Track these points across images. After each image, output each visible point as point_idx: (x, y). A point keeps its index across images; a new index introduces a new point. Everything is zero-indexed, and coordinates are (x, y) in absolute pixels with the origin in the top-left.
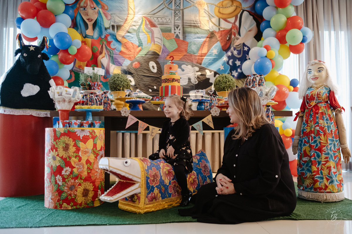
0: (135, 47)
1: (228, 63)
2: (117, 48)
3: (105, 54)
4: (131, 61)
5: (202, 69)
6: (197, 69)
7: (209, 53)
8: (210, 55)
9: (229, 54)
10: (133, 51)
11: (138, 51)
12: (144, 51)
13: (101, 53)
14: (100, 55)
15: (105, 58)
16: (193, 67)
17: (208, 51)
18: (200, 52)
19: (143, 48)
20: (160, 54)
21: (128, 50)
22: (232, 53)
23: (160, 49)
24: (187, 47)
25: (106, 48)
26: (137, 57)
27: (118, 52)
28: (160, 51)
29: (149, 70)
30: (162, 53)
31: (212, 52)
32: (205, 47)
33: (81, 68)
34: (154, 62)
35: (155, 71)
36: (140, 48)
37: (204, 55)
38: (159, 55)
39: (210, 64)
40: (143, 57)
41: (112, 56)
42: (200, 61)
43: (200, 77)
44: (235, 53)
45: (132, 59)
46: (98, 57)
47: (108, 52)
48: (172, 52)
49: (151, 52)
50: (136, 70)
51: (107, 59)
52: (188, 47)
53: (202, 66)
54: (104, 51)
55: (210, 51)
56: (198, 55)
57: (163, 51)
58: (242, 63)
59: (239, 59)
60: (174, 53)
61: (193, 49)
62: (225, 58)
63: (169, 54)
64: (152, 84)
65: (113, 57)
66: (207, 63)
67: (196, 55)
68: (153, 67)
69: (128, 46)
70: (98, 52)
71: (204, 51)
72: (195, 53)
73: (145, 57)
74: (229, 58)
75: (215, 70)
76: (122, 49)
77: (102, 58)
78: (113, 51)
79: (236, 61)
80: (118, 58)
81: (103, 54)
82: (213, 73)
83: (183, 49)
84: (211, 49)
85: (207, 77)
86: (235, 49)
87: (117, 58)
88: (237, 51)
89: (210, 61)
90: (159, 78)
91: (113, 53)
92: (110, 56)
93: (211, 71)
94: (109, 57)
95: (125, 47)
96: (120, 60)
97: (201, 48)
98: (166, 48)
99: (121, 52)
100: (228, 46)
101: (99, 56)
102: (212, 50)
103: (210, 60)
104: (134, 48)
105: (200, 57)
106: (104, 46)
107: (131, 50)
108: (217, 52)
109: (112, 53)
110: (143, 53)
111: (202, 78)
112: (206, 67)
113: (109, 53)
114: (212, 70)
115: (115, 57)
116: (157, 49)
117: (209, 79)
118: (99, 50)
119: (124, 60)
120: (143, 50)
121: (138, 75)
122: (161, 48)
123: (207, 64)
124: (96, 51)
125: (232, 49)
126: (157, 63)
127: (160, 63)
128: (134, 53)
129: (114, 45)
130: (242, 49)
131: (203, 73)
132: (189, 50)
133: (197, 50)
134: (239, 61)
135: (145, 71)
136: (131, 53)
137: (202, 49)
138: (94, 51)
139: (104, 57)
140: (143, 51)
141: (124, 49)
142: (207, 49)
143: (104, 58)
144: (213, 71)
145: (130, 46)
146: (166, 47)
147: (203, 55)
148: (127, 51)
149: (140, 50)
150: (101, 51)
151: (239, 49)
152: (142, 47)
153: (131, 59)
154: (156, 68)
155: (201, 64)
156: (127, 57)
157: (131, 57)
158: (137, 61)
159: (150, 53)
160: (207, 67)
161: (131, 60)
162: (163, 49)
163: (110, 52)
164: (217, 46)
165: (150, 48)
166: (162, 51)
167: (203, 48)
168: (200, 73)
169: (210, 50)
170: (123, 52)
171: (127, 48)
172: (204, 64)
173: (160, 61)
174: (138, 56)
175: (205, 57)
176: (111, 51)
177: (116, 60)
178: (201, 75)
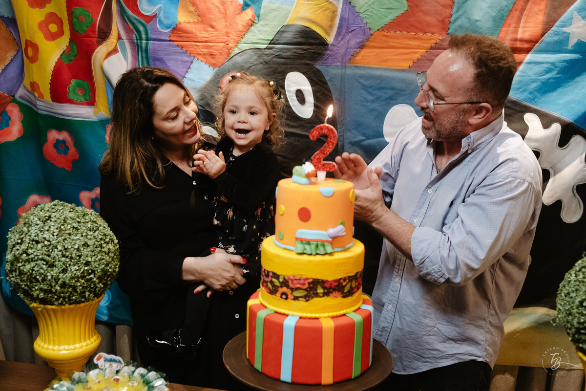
0: (231, 10)
2: (161, 15)
3: (119, 38)
4: (216, 69)
7: (549, 38)
10: (220, 25)
11: (240, 27)
12: (266, 28)
13: (104, 35)
14: (100, 43)
15: (120, 54)
17: (548, 25)
18: (506, 33)
19: (262, 11)
20: (330, 40)
21: (202, 22)
23: (332, 19)
24: (451, 7)
25: (122, 13)
26: (236, 51)
27: (165, 32)
28: (331, 27)
30: (338, 34)
31: (565, 30)
32: (536, 9)
33: (37, 95)
34: (304, 73)
35: (306, 111)
36: (249, 14)
37: (526, 46)
38: (323, 43)
39: (549, 87)
40: (260, 52)
41: (144, 46)
45: (220, 59)
46: (93, 51)
47: (128, 31)
48: (383, 29)
49: (293, 29)
51: (126, 58)
52: (455, 9)
54: (117, 25)
55: (554, 28)
57: (344, 28)
60: (392, 33)
61: (477, 18)
63: (368, 40)
65: (146, 51)
66: (534, 81)
68: (300, 96)
69: (203, 6)
70: (94, 32)
71: (529, 26)
73: (268, 52)
75: (569, 118)
76: (182, 18)
77: (109, 54)
78: (149, 26)
80: (166, 58)
81: (112, 40)
82: (556, 128)
83: (430, 19)
84: (563, 18)
87: (161, 55)
89: (548, 76)
91: (147, 34)
92: (137, 47)
93: (547, 120)
94: (133, 49)
95: (192, 9)
97: (516, 14)
98: (356, 14)
99: (176, 30)
101: (97, 50)
102: (568, 23)
103: (548, 71)
104: (225, 15)
106: (114, 6)
107: (214, 24)
109: (144, 36)
110: (261, 37)
112: (525, 100)
113: (134, 36)
114: (556, 114)
115: (155, 51)
116: (318, 20)
118: (94, 25)
119: (189, 66)
120: (261, 23)
122: (334, 12)
123: (533, 86)
124: (83, 28)
127: (327, 78)
128: (227, 34)
129: (151, 2)
132: (459, 22)
133: (494, 19)
136: (215, 33)
137: (520, 19)
138: (77, 27)
139: (115, 51)
140: (261, 28)
141: (187, 20)
142: (541, 18)
143: (113, 57)
144: (557, 120)
145: (210, 5)
146: (357, 9)
147: (519, 45)
148: (200, 27)
149: (251, 23)
150: (105, 29)
152: (260, 8)
153: (214, 62)
154: (310, 98)
156: (199, 51)
157: (215, 52)
158: (236, 67)
159: (288, 36)
160: (533, 100)
161: (214, 65)
162: (342, 19)
163: (138, 31)
165: (290, 15)
166: (340, 28)
167: (523, 10)
169: (557, 24)
170: (185, 31)
171: (199, 15)
173: (330, 70)
174: (243, 46)
175: (529, 57)
176: (141, 28)
177: (158, 63)
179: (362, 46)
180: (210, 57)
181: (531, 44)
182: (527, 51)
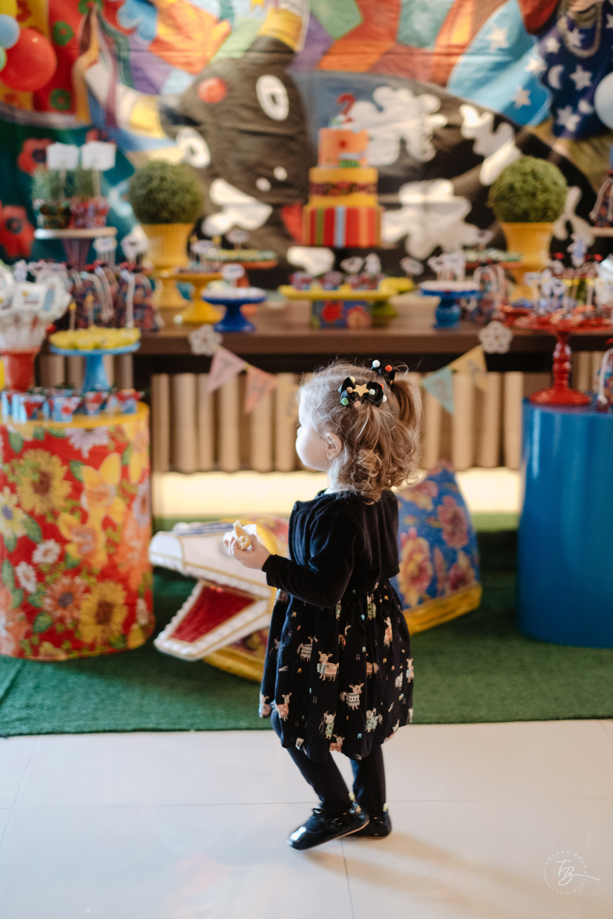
0: (207, 23)
1: (544, 78)
2: (142, 28)
3: (100, 50)
4: (195, 77)
5: (449, 105)
6: (431, 102)
7: (476, 44)
8: (481, 51)
9: (551, 44)
10: (198, 36)
11: (216, 38)
12: (241, 39)
13: (85, 47)
14: (81, 54)
15: (101, 64)
16: (416, 93)
17: (474, 32)
18: (443, 41)
19: (236, 24)
20: (298, 47)
21: (180, 34)
22: (562, 40)
23: (300, 31)
24: (397, 20)
25: (103, 27)
26: (214, 59)
27: (144, 43)
28: (299, 38)
29: (258, 110)
30: (305, 44)
31: (488, 37)
34: (278, 77)
35: (280, 111)
36: (224, 27)
37: (458, 51)
38: (290, 51)
39: (481, 83)
40: (236, 61)
41: (124, 56)
42: (441, 75)
43: (445, 134)
44: (574, 39)
45: (198, 68)
46: (74, 62)
47: (108, 43)
48: (343, 38)
49: (266, 39)
50: (212, 108)
51: (107, 69)
52: (401, 22)
53: (451, 91)
54: (97, 39)
55: (479, 36)
56: (439, 50)
57: (311, 38)
58: (596, 80)
59: (587, 64)
60: (352, 42)
61: (419, 28)
62: (533, 63)
63: (331, 48)
64: (271, 162)
65: (127, 61)
66: (468, 79)
67: (429, 49)
68: (273, 98)
69: (181, 20)
70: (75, 43)
71: (459, 34)
72: (423, 44)
73: (244, 60)
74: (551, 59)
75: (498, 108)
76: (162, 31)
77: (90, 64)
78: (129, 38)
79: (573, 70)
80: (145, 67)
81: (93, 52)
82: (488, 118)
83: (382, 30)
84: (485, 27)
85: (467, 133)
86: (572, 26)
87: (141, 65)
88: (581, 31)
89: (478, 75)
90: (291, 138)
91: (127, 45)
92: (117, 58)
93: (481, 111)
94: (113, 60)
95: (170, 22)
96: (154, 73)
98: (320, 26)
99: (156, 41)
100: (546, 14)
101: (79, 60)
102: (489, 32)
103: (479, 70)
104: (202, 27)
105: (444, 60)
106: (94, 21)
107: (192, 35)
108: (508, 38)
109: (124, 48)
110: (237, 46)
111: (450, 138)
113: (114, 48)
114: (488, 106)
115: (135, 61)
116: (287, 31)
117: (471, 143)
118: (76, 37)
119: (167, 74)
120: (237, 34)
121: (220, 128)
122: (301, 24)
123: (468, 84)
124: (66, 40)
125: (562, 24)
126: (289, 84)
127: (297, 82)
128: (205, 44)
129: (131, 16)
130: (599, 25)
131: (454, 119)
132: (405, 32)
133: (432, 30)
134: (586, 69)
135: (246, 114)
136: (193, 44)
137: (452, 29)
139: (96, 61)
140: (235, 39)
141: (167, 33)
142: (468, 28)
143: (94, 67)
144: (489, 110)
145: (187, 19)
146: (322, 23)
147: (453, 50)
148: (179, 38)
149: (227, 35)
150: (86, 41)
151: (588, 25)
152: (234, 21)
153: (192, 70)
154: (283, 101)
155: (444, 84)
156: (178, 60)
157: (193, 61)
158: (215, 75)
159: (262, 45)
160: (468, 95)
161: (192, 73)
162: (309, 30)
163: (119, 43)
164: (505, 16)
165: (263, 28)
166: (306, 38)
167: (454, 22)
168: (440, 120)
169: (481, 32)
170: (163, 42)
171: (178, 28)
172: (459, 84)
173: (300, 75)
174: (220, 55)
175: (462, 60)
176: (121, 40)
177: (138, 72)
178: (448, 127)
179: (326, 53)
180: (188, 65)
181: (462, 49)
182: (458, 54)
